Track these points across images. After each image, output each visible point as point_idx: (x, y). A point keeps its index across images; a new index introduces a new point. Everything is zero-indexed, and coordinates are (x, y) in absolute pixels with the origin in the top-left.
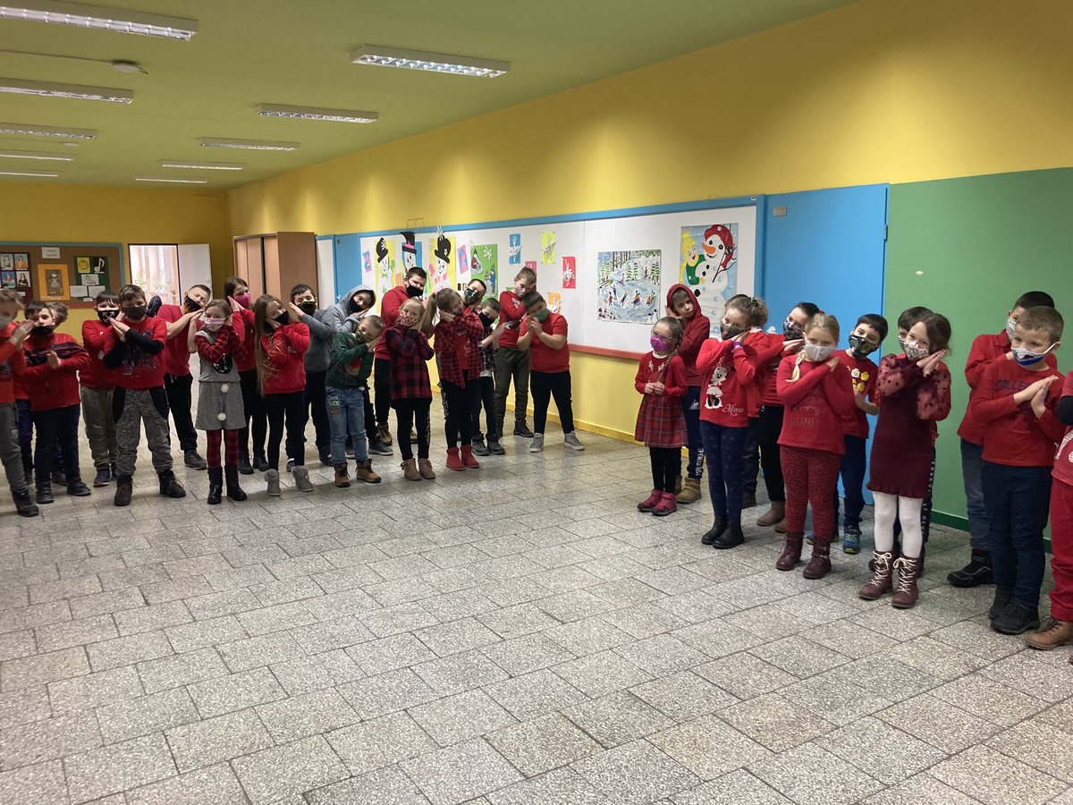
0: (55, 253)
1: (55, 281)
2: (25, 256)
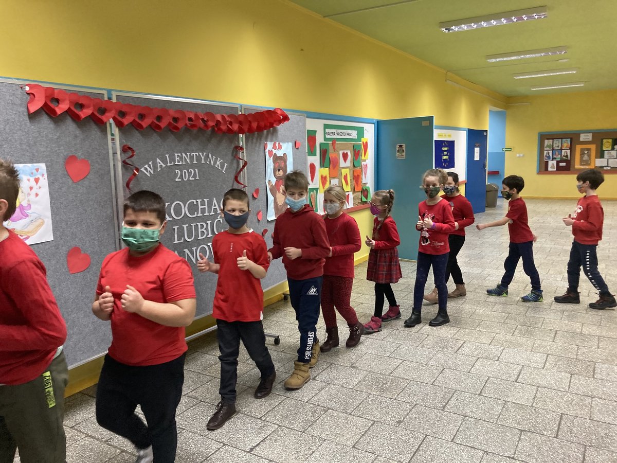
0: (589, 137)
1: (586, 156)
2: (569, 140)
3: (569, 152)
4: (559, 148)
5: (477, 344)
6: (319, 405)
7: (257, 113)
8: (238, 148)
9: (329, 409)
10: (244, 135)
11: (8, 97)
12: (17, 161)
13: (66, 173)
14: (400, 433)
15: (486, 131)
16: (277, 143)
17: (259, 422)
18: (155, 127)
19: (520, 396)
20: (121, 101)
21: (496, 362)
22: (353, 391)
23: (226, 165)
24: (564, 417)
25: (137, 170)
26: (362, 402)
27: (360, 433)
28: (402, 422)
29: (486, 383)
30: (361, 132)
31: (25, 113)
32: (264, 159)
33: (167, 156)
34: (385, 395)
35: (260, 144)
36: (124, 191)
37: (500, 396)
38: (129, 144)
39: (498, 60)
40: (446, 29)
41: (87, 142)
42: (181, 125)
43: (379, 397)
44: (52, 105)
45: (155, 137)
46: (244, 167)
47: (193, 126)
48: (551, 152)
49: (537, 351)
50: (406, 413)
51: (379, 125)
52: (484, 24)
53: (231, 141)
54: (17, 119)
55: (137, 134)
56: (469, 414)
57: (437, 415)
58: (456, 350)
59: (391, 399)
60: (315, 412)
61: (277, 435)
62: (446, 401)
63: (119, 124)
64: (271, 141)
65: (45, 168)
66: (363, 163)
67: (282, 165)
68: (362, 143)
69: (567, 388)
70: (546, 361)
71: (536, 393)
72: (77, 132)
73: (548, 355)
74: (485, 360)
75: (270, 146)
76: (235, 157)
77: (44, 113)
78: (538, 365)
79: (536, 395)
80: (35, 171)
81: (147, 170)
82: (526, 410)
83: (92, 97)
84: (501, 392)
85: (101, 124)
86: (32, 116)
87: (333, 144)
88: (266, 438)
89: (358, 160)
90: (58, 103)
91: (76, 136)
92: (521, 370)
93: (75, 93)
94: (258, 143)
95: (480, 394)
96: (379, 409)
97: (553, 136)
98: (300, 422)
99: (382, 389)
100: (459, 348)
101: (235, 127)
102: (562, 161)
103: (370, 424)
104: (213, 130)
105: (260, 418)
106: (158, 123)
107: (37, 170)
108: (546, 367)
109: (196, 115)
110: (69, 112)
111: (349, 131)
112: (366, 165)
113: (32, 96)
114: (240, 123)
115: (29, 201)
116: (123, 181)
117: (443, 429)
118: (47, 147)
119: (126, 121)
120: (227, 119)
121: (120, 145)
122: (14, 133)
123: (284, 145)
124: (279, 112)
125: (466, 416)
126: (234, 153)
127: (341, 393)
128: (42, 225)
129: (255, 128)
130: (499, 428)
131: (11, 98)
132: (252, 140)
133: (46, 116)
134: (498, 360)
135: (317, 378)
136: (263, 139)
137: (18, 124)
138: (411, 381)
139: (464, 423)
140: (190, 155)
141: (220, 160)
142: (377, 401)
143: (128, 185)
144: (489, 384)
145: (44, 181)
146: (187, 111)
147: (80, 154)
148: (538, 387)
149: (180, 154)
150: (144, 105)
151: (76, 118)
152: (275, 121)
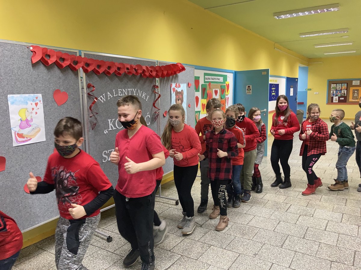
0: (358, 83)
1: (356, 94)
2: (346, 84)
3: (346, 91)
4: (340, 89)
5: (299, 207)
6: (205, 243)
7: (167, 66)
8: (155, 87)
9: (211, 245)
10: (159, 79)
11: (20, 53)
12: (25, 92)
13: (53, 100)
14: (256, 261)
15: (297, 79)
16: (178, 84)
17: (169, 253)
18: (106, 73)
19: (329, 240)
20: (86, 57)
21: (312, 218)
22: (225, 235)
23: (148, 96)
24: (357, 253)
25: (97, 99)
26: (231, 242)
27: (232, 261)
28: (257, 255)
29: (306, 231)
30: (225, 78)
31: (30, 63)
32: (170, 93)
33: (114, 90)
34: (245, 237)
35: (168, 84)
36: (88, 112)
37: (316, 239)
38: (91, 83)
39: (306, 36)
40: (277, 17)
41: (66, 81)
42: (122, 72)
43: (242, 239)
44: (47, 59)
45: (107, 79)
46: (159, 98)
47: (129, 73)
48: (335, 91)
49: (336, 211)
50: (259, 249)
51: (236, 74)
52: (301, 14)
53: (151, 82)
54: (25, 67)
55: (96, 78)
56: (298, 250)
57: (278, 251)
58: (286, 210)
59: (249, 240)
60: (203, 247)
61: (181, 261)
62: (283, 242)
63: (86, 71)
64: (174, 83)
65: (41, 97)
66: (226, 96)
67: (181, 97)
68: (226, 84)
69: (357, 235)
70: (342, 218)
71: (338, 238)
72: (61, 75)
73: (343, 214)
74: (304, 216)
75: (174, 85)
76: (153, 92)
77: (41, 63)
78: (338, 220)
79: (338, 239)
80: (35, 99)
81: (102, 99)
82: (333, 248)
83: (70, 54)
84: (316, 237)
85: (75, 71)
86: (34, 65)
87: (209, 85)
88: (174, 263)
89: (223, 94)
90: (50, 57)
91: (60, 78)
92: (327, 223)
93: (60, 52)
94: (167, 83)
95: (304, 238)
96: (242, 246)
97: (336, 82)
98: (194, 254)
99: (243, 233)
100: (288, 208)
101: (154, 74)
102: (342, 97)
103: (237, 256)
104: (141, 75)
105: (170, 251)
106: (109, 71)
107: (37, 98)
108: (342, 222)
109: (131, 66)
110: (56, 63)
111: (219, 77)
112: (228, 98)
113: (34, 52)
114: (157, 71)
115: (31, 117)
116: (87, 105)
117: (283, 260)
118: (43, 84)
119: (90, 69)
120: (149, 69)
121: (86, 84)
122: (23, 75)
123: (182, 85)
124: (179, 65)
125: (296, 252)
126: (153, 90)
127: (218, 236)
128: (39, 131)
129: (166, 74)
130: (317, 259)
131: (22, 54)
132: (163, 82)
133: (43, 65)
134: (312, 217)
135: (203, 226)
136: (169, 81)
137: (26, 70)
138: (260, 228)
139: (295, 256)
140: (127, 90)
141: (144, 94)
142: (240, 241)
143: (90, 108)
144: (309, 231)
145: (41, 105)
146: (126, 64)
147: (62, 89)
148: (339, 234)
149: (121, 90)
150: (100, 60)
151: (60, 67)
152: (177, 71)
